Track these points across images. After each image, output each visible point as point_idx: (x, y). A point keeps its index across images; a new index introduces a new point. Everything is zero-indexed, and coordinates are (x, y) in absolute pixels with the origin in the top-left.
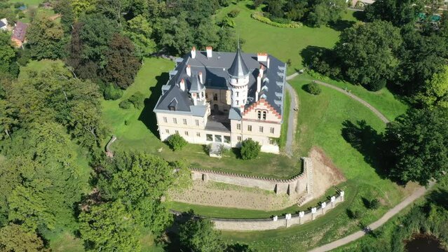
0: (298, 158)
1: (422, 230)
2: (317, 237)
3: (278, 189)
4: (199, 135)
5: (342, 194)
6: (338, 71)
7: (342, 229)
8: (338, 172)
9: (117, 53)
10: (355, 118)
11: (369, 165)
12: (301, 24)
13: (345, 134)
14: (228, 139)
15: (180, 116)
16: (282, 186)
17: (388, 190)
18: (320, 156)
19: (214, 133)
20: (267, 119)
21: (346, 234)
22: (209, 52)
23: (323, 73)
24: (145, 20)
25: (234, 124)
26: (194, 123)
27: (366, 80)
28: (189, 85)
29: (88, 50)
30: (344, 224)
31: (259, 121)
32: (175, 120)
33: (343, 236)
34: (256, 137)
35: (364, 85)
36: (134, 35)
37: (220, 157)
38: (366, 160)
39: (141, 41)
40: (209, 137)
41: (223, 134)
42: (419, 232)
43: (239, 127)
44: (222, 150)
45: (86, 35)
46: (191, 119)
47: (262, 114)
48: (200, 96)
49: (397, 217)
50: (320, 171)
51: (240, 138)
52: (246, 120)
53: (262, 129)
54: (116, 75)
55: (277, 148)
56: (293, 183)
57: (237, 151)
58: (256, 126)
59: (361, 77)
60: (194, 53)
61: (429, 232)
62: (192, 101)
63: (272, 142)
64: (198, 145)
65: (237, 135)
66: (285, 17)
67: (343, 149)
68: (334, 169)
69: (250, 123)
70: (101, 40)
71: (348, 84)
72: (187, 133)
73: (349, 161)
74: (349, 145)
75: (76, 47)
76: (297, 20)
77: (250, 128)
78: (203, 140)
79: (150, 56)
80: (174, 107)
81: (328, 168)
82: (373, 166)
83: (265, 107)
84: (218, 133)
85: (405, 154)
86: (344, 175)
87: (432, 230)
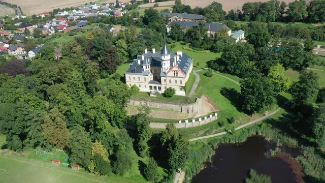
0: (195, 98)
1: (257, 133)
2: (201, 133)
3: (183, 109)
4: (146, 87)
5: (216, 114)
6: (223, 68)
7: (214, 131)
8: (215, 107)
9: (109, 54)
10: (229, 87)
11: (233, 106)
12: (209, 51)
13: (222, 92)
14: (160, 88)
15: (137, 76)
16: (185, 107)
17: (241, 117)
18: (206, 99)
19: (153, 85)
20: (178, 76)
21: (216, 133)
22: (154, 51)
23: (216, 70)
24: (124, 42)
25: (163, 79)
26: (144, 79)
27: (238, 72)
28: (142, 62)
29: (94, 51)
30: (216, 128)
31: (174, 77)
32: (134, 78)
33: (215, 133)
34: (173, 86)
35: (237, 75)
36: (118, 49)
37: (155, 96)
38: (232, 104)
39: (121, 52)
40: (151, 87)
41: (157, 86)
42: (255, 134)
43: (165, 80)
44: (157, 93)
45: (95, 45)
46: (142, 77)
47: (176, 73)
48: (147, 68)
49: (245, 128)
50: (206, 105)
51: (165, 87)
52: (168, 76)
53: (176, 81)
54: (107, 66)
55: (184, 92)
56: (191, 106)
57: (164, 95)
58: (173, 80)
59: (235, 70)
60: (146, 51)
61: (260, 134)
62: (143, 70)
63: (181, 89)
64: (145, 92)
65: (164, 85)
66: (200, 48)
67: (220, 98)
68: (214, 105)
69: (170, 78)
70: (102, 47)
71: (229, 75)
72: (140, 86)
73: (222, 103)
74: (223, 97)
75: (89, 51)
76: (207, 49)
77: (170, 82)
78: (148, 90)
79: (125, 63)
80: (134, 71)
81: (210, 104)
82: (235, 106)
83: (177, 69)
84: (155, 85)
85: (247, 94)
86: (218, 108)
87: (262, 133)
